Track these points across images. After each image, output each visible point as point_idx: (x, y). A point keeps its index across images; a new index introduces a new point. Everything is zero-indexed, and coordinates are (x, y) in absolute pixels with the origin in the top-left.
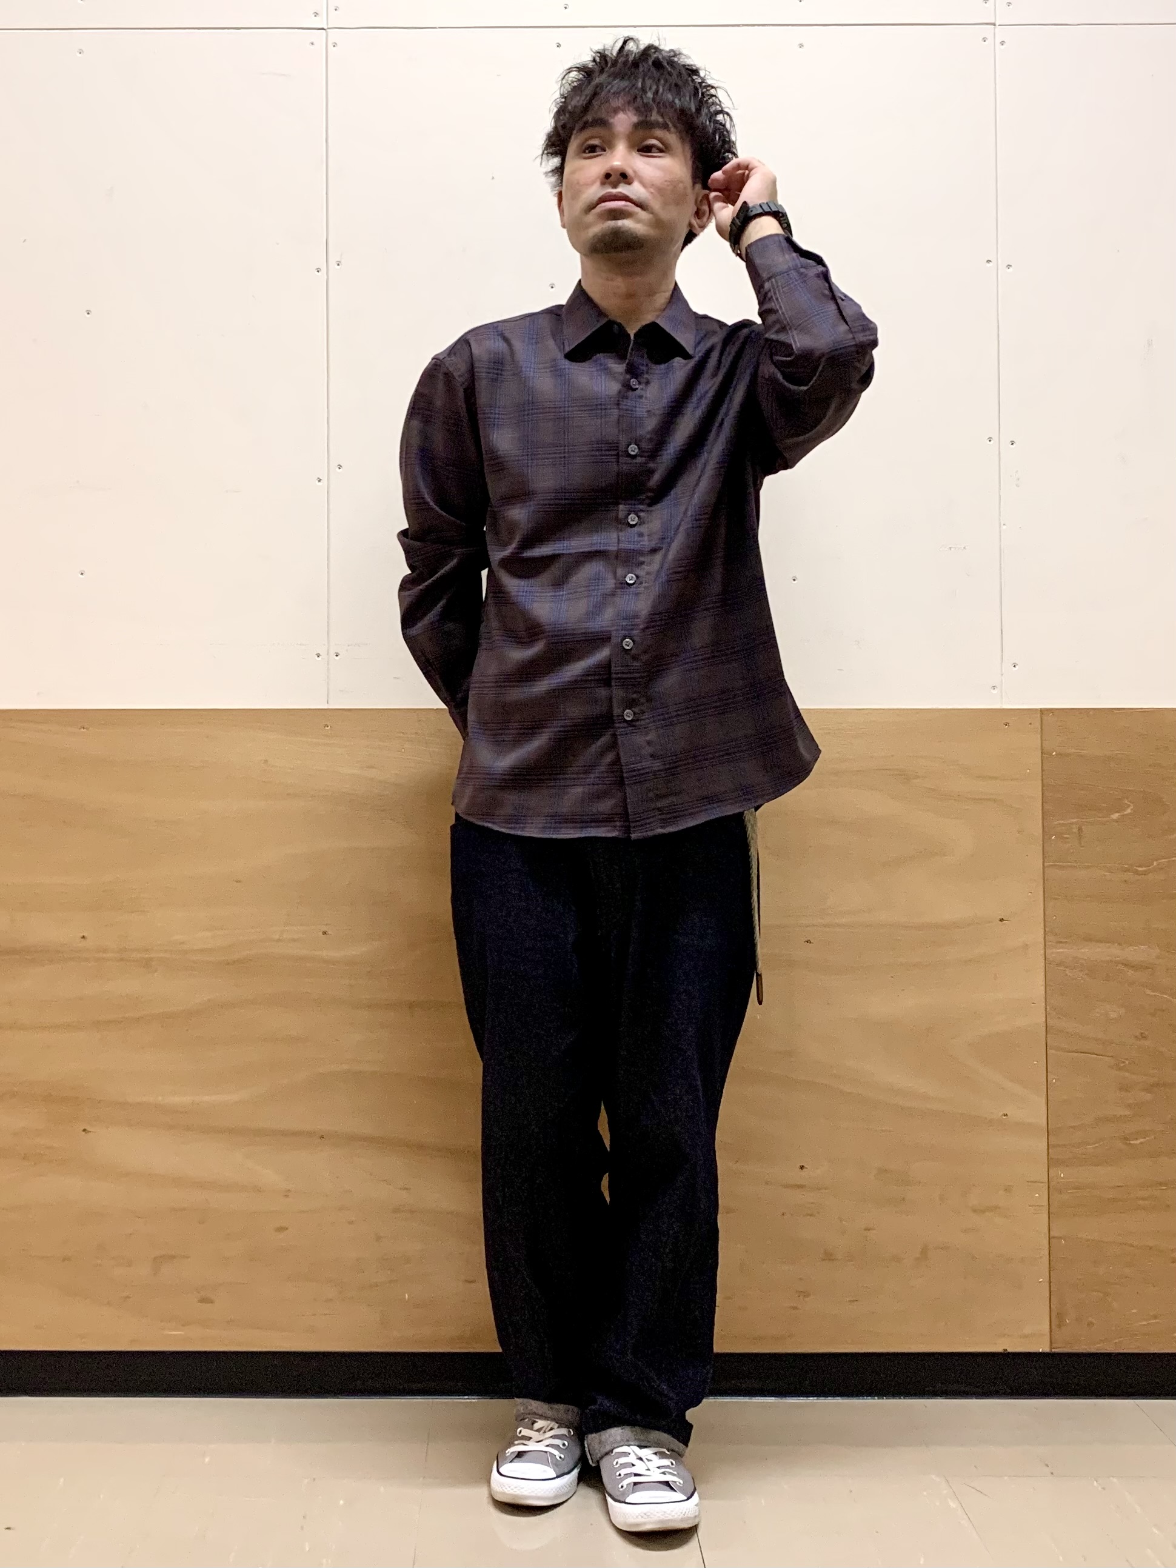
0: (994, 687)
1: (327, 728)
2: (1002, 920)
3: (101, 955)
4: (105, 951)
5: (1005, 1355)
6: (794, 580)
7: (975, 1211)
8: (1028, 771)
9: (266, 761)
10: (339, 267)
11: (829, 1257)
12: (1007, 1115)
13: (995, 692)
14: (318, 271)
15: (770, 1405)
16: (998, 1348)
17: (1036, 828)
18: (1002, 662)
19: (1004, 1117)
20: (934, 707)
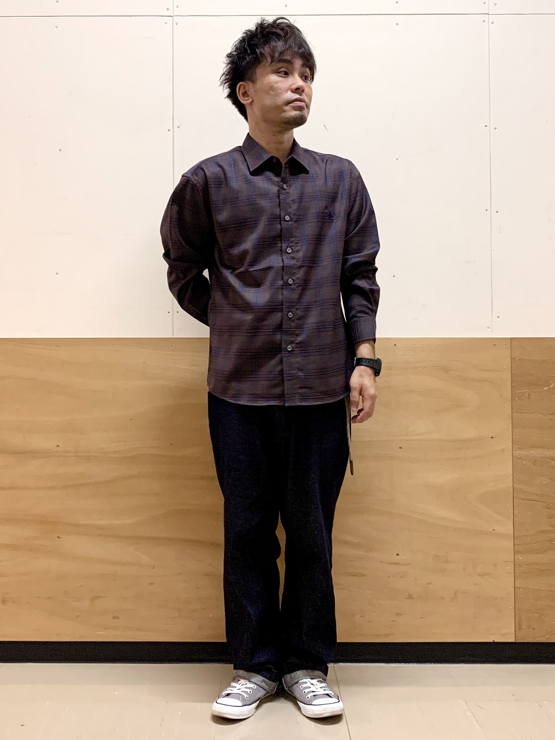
0: (488, 328)
1: (173, 347)
2: (492, 438)
3: (67, 454)
4: (68, 452)
5: (494, 643)
6: (394, 277)
7: (479, 575)
8: (505, 367)
9: (144, 363)
10: (179, 129)
11: (410, 597)
12: (494, 530)
13: (489, 330)
14: (169, 131)
15: (382, 667)
16: (491, 640)
17: (508, 394)
18: (492, 316)
19: (493, 531)
20: (460, 337)
